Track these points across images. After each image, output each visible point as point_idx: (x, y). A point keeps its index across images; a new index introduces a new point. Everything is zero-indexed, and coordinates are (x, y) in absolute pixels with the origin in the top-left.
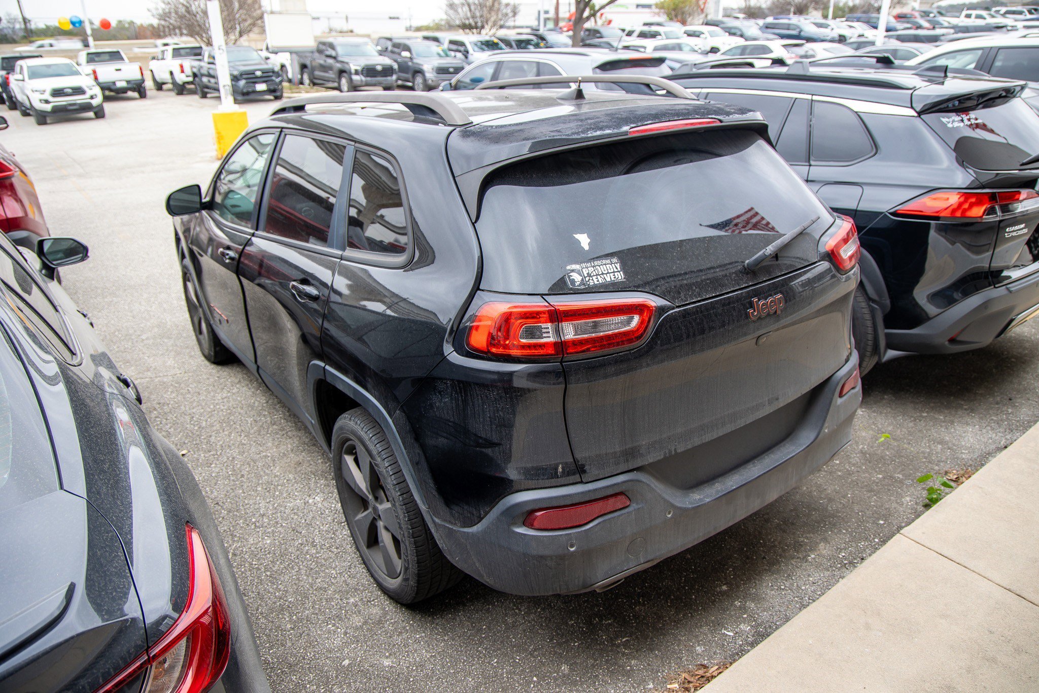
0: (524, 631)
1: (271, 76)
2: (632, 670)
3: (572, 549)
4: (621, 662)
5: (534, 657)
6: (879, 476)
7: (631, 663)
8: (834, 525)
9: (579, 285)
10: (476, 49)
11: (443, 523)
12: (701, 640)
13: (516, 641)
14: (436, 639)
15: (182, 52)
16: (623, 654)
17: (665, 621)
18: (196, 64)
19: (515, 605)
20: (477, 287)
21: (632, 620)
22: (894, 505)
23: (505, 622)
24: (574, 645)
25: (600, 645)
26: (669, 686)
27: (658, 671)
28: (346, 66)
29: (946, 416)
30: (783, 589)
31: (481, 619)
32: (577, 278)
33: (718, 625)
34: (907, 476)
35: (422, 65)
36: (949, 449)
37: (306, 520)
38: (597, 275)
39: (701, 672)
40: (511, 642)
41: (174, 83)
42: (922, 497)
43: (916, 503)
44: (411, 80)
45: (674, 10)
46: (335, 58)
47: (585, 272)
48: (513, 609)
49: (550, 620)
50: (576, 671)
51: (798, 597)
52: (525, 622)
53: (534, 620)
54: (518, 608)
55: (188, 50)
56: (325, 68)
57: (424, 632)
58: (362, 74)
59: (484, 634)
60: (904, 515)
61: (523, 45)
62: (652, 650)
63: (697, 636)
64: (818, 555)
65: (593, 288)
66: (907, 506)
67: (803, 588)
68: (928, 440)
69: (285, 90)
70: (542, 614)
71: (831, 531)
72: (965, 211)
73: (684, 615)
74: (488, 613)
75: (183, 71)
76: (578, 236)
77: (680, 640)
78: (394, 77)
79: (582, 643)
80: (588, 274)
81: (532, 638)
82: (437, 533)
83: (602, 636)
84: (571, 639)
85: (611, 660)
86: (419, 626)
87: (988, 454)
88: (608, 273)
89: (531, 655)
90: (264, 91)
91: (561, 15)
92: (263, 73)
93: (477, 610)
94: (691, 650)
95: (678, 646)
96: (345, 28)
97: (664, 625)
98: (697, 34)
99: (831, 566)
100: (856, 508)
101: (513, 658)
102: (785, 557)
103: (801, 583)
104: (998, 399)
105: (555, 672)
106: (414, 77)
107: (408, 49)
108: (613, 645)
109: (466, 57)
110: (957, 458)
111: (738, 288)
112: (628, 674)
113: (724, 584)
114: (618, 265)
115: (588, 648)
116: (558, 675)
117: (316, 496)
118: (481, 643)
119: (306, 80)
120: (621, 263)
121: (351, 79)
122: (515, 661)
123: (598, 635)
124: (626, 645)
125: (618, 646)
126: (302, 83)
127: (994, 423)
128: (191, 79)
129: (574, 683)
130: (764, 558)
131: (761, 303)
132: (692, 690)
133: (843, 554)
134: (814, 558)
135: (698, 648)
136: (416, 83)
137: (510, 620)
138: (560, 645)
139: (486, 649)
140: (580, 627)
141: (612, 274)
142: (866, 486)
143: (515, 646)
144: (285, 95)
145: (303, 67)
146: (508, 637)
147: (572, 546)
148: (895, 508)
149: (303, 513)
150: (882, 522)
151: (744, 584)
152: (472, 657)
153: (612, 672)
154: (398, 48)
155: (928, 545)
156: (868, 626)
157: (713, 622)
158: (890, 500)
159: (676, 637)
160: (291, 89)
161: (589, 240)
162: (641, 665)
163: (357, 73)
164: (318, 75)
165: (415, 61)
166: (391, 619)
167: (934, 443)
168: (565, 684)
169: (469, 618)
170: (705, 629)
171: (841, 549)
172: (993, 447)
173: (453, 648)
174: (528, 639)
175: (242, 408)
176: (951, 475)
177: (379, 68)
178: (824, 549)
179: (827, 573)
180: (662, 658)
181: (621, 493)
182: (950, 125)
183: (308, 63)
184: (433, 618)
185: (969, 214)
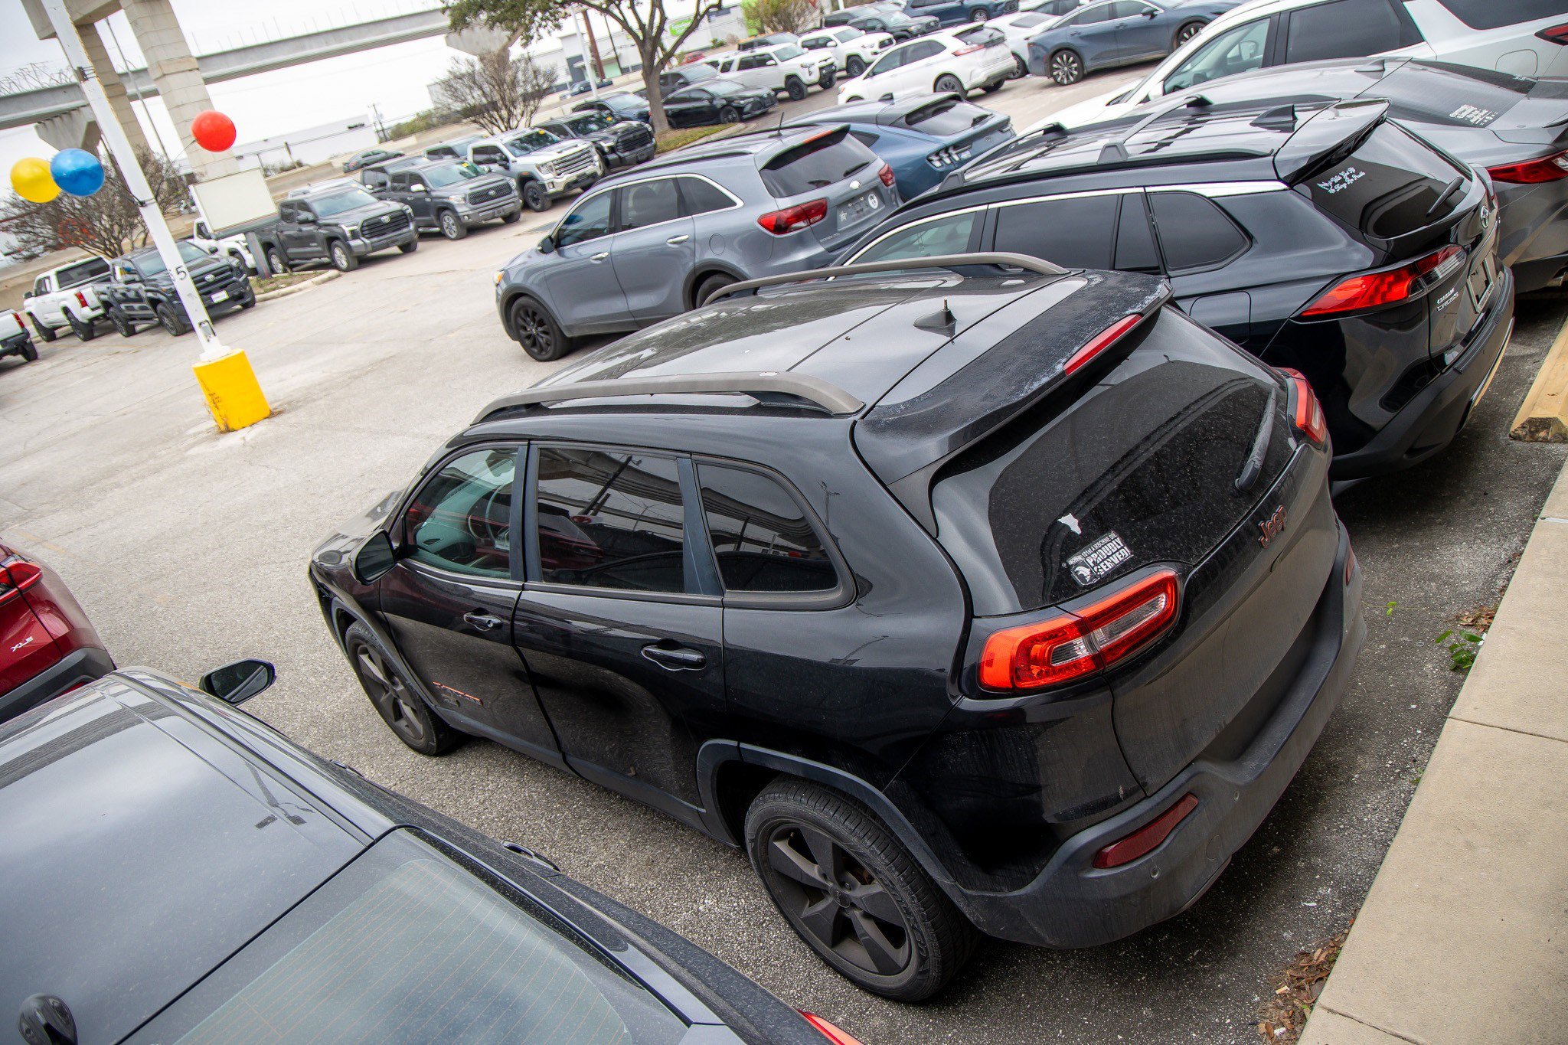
0: (1073, 983)
1: (230, 277)
2: (1224, 986)
3: (1155, 876)
4: (1207, 982)
5: (1103, 1011)
6: (1381, 647)
7: (1219, 979)
8: (1361, 727)
9: (1091, 580)
10: (518, 152)
11: (980, 893)
12: (1284, 924)
13: (1070, 999)
14: (974, 1030)
15: (73, 274)
16: (1205, 971)
17: (1230, 914)
18: (103, 287)
19: (1043, 956)
20: (970, 615)
21: (1191, 926)
22: (1418, 680)
23: (1043, 980)
24: (1142, 981)
25: (1170, 969)
26: (1278, 992)
27: (1255, 978)
28: (335, 229)
29: (1422, 541)
30: (1344, 829)
31: (1013, 987)
32: (1084, 571)
33: (1293, 899)
34: (1415, 636)
35: (448, 198)
36: (1445, 584)
37: (712, 936)
38: (1103, 561)
39: (1303, 963)
40: (1066, 1002)
41: (75, 324)
42: (1444, 659)
43: (1442, 669)
44: (436, 223)
45: (775, 14)
46: (314, 222)
47: (1090, 561)
48: (1044, 961)
49: (1095, 959)
50: (1162, 1011)
51: (1365, 833)
52: (1067, 971)
53: (1077, 966)
54: (1049, 959)
55: (80, 270)
56: (303, 240)
57: (955, 1028)
58: (363, 235)
59: (1028, 1004)
60: (1435, 689)
61: (581, 126)
62: (1234, 955)
63: (1276, 921)
64: (1362, 772)
65: (1106, 578)
66: (1433, 674)
67: (1365, 819)
68: (1416, 580)
69: (255, 291)
70: (1082, 955)
71: (1361, 737)
72: (1384, 294)
73: (1248, 900)
74: (1017, 976)
75: (84, 304)
76: (1063, 520)
77: (1259, 931)
78: (412, 226)
79: (1149, 975)
80: (1094, 562)
81: (1086, 989)
82: (968, 906)
83: (1168, 958)
84: (1134, 974)
85: (1194, 983)
86: (943, 1022)
87: (1494, 577)
88: (1113, 553)
89: (1098, 1009)
90: (225, 301)
91: (603, 57)
92: (216, 275)
93: (1001, 977)
94: (1278, 939)
95: (1261, 939)
96: (288, 161)
97: (1231, 920)
98: (821, 42)
99: (1383, 782)
100: (1376, 697)
101: (1079, 1021)
102: (1326, 788)
103: (1360, 814)
104: (1471, 497)
105: (1139, 1021)
106: (439, 217)
107: (417, 179)
108: (1187, 964)
109: (507, 168)
110: (1461, 594)
111: (1241, 517)
112: (1223, 993)
113: (1273, 846)
114: (1118, 540)
115: (1159, 978)
116: (1143, 1023)
117: (704, 899)
118: (1031, 1017)
119: (279, 267)
120: (1120, 536)
121: (349, 247)
122: (1083, 1024)
123: (1162, 958)
124: (1201, 958)
125: (1193, 963)
126: (273, 271)
127: (1482, 532)
128: (101, 311)
129: (1168, 1026)
130: (1302, 797)
131: (1268, 524)
132: (1307, 987)
133: (1390, 762)
134: (1359, 778)
135: (1285, 934)
136: (445, 226)
137: (1049, 977)
138: (1125, 985)
139: (1041, 1021)
140: (1136, 956)
141: (1117, 554)
142: (1373, 664)
143: (1073, 1006)
144: (257, 297)
145: (267, 246)
146: (1059, 998)
147: (1155, 873)
148: (1420, 683)
149: (703, 927)
150: (1414, 706)
151: (1296, 838)
152: (1030, 1037)
153: (1203, 997)
154: (403, 182)
155: (1487, 722)
156: (1469, 846)
157: (1284, 896)
158: (1409, 674)
159: (1253, 929)
160: (261, 286)
161: (1077, 521)
162: (1231, 977)
163: (355, 235)
164: (293, 254)
165: (434, 194)
166: (904, 1026)
167: (1425, 582)
168: (1157, 1031)
169: (997, 990)
170: (1281, 908)
171: (1385, 756)
172: (1494, 566)
173: (1001, 1035)
174: (1083, 991)
175: (519, 809)
176: (1465, 620)
177: (386, 219)
178: (1365, 763)
179: (1384, 793)
180: (1251, 961)
181: (1189, 793)
182: (1332, 191)
183: (273, 238)
184: (954, 1005)
185: (1390, 297)
